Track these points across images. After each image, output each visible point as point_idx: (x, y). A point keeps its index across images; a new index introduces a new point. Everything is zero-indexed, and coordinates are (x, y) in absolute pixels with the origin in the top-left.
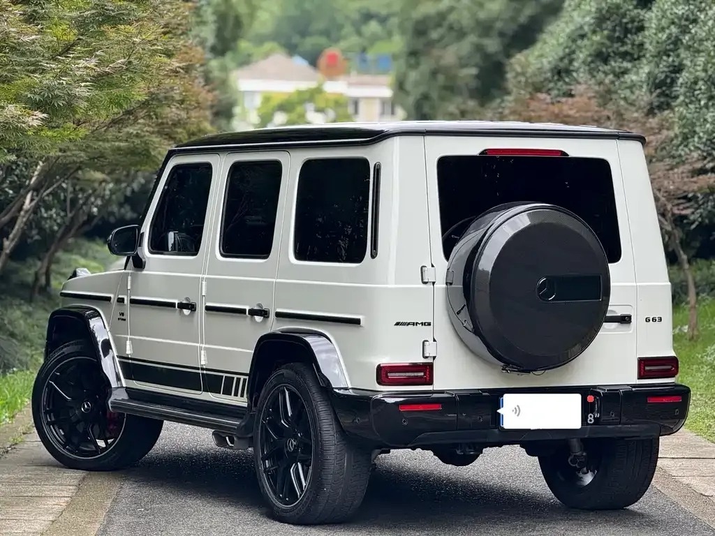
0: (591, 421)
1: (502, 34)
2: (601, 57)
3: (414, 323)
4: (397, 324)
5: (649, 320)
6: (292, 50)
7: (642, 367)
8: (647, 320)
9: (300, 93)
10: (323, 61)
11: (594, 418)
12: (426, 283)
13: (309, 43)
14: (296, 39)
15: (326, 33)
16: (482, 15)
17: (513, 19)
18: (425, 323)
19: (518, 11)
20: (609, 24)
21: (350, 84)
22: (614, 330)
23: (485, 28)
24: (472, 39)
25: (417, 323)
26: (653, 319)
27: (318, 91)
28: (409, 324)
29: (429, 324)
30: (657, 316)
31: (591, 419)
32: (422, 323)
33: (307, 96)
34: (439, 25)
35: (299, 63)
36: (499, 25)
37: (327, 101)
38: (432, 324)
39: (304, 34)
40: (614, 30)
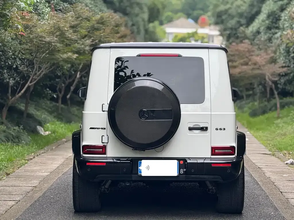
0: (182, 172)
1: (246, 17)
2: (269, 28)
3: (98, 128)
4: (91, 128)
5: (218, 130)
6: (189, 16)
7: (214, 150)
8: (217, 129)
9: (188, 34)
10: (200, 20)
11: (183, 171)
12: (104, 111)
13: (196, 13)
14: (191, 12)
15: (202, 9)
16: (239, 11)
17: (250, 12)
18: (103, 128)
19: (252, 10)
20: (271, 18)
21: (210, 30)
22: (198, 133)
23: (241, 15)
24: (236, 19)
25: (99, 128)
26: (220, 129)
27: (196, 33)
28: (96, 128)
29: (105, 129)
30: (222, 128)
31: (182, 171)
32: (101, 128)
33: (191, 35)
34: (226, 14)
35: (190, 21)
36: (245, 14)
37: (199, 37)
38: (106, 129)
39: (194, 9)
40: (273, 19)
